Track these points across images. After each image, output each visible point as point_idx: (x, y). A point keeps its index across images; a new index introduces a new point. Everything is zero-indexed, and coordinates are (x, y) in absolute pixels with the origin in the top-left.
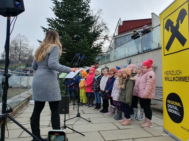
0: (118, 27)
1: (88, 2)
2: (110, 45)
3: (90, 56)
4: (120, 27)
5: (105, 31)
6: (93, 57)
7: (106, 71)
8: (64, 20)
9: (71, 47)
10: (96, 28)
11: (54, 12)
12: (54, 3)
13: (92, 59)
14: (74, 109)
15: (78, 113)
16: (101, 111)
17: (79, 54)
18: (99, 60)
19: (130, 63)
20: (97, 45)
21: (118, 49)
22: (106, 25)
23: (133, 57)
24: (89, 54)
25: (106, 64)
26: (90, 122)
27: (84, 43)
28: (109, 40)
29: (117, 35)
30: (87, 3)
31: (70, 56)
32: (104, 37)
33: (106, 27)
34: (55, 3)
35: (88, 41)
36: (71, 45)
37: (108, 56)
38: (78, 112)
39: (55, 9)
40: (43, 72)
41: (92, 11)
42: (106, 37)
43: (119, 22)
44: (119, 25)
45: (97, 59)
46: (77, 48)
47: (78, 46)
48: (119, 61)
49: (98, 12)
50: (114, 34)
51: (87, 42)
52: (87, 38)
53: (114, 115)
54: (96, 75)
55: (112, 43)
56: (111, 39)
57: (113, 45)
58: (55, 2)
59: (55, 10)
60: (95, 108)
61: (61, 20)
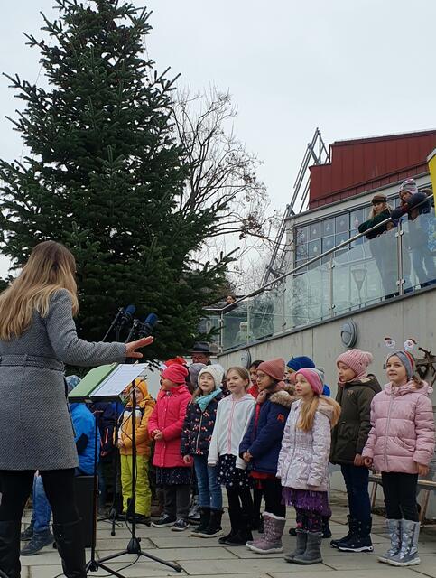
0: (308, 173)
1: (166, 89)
2: (272, 261)
3: (176, 314)
4: (317, 171)
5: (244, 193)
6: (187, 318)
7: (237, 375)
8: (64, 168)
9: (97, 282)
10: (203, 183)
11: (22, 133)
12: (22, 96)
13: (183, 327)
14: (113, 534)
15: (134, 537)
16: (223, 540)
17: (131, 308)
18: (214, 332)
19: (353, 345)
20: (205, 268)
21: (312, 278)
22: (250, 166)
23: (368, 316)
24: (172, 305)
25: (247, 348)
26: (179, 569)
27: (148, 261)
28: (263, 237)
29: (304, 210)
30: (162, 90)
31: (92, 318)
32: (241, 224)
33: (247, 178)
34: (25, 98)
35: (165, 254)
36: (96, 273)
37: (263, 314)
38: (133, 533)
39: (27, 123)
40: (20, 377)
41: (183, 104)
42: (250, 226)
43: (311, 147)
44: (312, 163)
45: (206, 327)
46: (121, 283)
47: (125, 277)
48: (308, 333)
49: (212, 109)
50: (289, 208)
51: (161, 259)
52: (161, 241)
53: (278, 550)
54: (201, 393)
55: (279, 251)
56: (274, 233)
57: (283, 258)
58: (25, 94)
59: (26, 127)
60: (198, 530)
61: (53, 165)
